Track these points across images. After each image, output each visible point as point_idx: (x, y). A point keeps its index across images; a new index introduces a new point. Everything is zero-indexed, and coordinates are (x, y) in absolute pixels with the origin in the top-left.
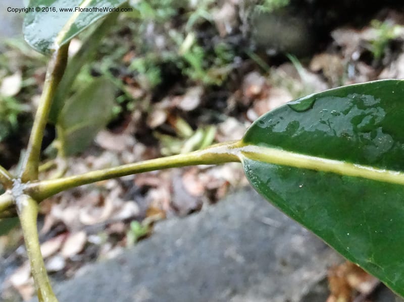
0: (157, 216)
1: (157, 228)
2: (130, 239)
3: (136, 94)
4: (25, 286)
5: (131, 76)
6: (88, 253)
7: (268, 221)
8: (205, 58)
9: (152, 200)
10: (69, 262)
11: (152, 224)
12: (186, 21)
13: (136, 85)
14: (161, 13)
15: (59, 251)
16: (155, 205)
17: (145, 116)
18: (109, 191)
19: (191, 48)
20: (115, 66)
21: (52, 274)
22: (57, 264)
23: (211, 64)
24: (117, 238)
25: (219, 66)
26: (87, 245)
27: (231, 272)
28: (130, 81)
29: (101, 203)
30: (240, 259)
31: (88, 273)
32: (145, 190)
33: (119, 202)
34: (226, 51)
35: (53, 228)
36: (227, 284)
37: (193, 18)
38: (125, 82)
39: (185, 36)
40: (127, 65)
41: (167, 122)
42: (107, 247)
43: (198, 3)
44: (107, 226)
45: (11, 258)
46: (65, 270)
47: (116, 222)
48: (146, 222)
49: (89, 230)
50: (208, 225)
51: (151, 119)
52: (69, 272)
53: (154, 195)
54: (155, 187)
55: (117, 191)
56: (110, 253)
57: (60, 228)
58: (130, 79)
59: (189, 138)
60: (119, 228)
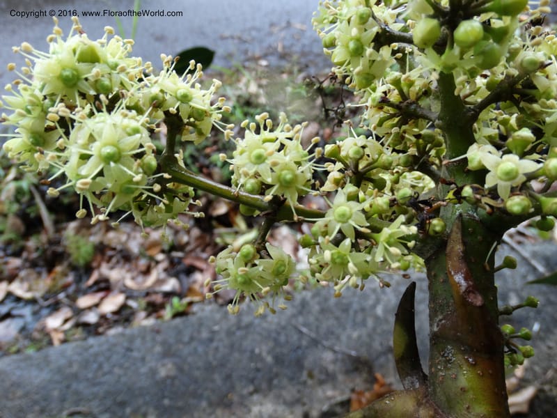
0: (196, 299)
1: (195, 308)
2: (167, 313)
4: (56, 330)
5: (208, 167)
6: (123, 315)
7: (304, 330)
9: (195, 282)
10: (103, 317)
11: (191, 304)
13: (210, 175)
15: (97, 305)
16: (197, 287)
17: (210, 204)
18: (157, 262)
20: (196, 154)
21: (86, 325)
22: (92, 318)
24: (154, 309)
26: (124, 307)
27: (258, 370)
28: (205, 170)
29: (147, 272)
30: (269, 359)
31: (123, 335)
32: (191, 270)
33: (163, 275)
35: (96, 283)
36: (252, 381)
38: (200, 171)
40: (208, 156)
41: (227, 214)
42: (143, 314)
44: (148, 294)
45: (50, 301)
46: (97, 325)
47: (156, 293)
48: (186, 300)
49: (129, 294)
50: (246, 320)
51: (215, 209)
52: (101, 330)
53: (198, 276)
54: (201, 271)
55: (164, 265)
56: (143, 321)
57: (103, 285)
58: (206, 168)
59: (243, 233)
60: (158, 299)
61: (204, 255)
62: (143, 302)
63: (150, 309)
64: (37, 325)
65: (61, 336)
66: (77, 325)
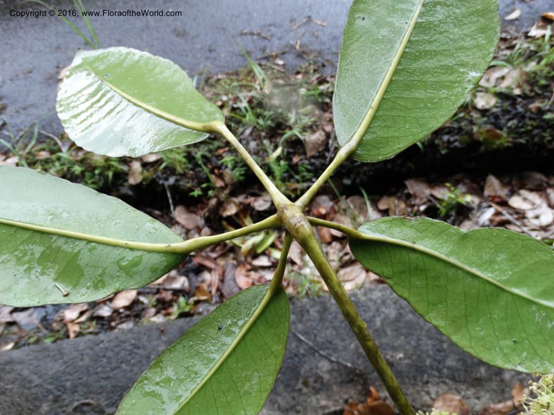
0: (203, 297)
1: (201, 308)
2: (175, 310)
3: (219, 183)
4: (72, 321)
5: (219, 168)
6: (135, 311)
7: (303, 338)
8: (287, 171)
9: (203, 281)
10: (116, 311)
11: (197, 303)
12: (282, 135)
13: (221, 176)
14: (261, 121)
15: (111, 300)
16: (205, 286)
17: (220, 204)
19: (279, 159)
20: (208, 155)
21: (100, 319)
22: (105, 312)
23: (291, 177)
24: (163, 306)
25: (298, 181)
26: (136, 302)
28: (216, 171)
31: (131, 331)
32: (200, 269)
33: (174, 273)
34: (308, 171)
37: (288, 134)
38: (212, 172)
39: (276, 147)
40: (220, 157)
41: (237, 215)
42: (152, 311)
43: (296, 122)
44: (158, 291)
46: (111, 319)
47: (166, 290)
48: (194, 299)
49: (141, 291)
51: (225, 210)
52: (113, 324)
53: (207, 276)
54: (210, 270)
56: (153, 318)
58: (218, 170)
60: (168, 296)
61: (214, 255)
62: (154, 299)
63: (160, 306)
64: (56, 317)
65: (77, 328)
66: (92, 318)
